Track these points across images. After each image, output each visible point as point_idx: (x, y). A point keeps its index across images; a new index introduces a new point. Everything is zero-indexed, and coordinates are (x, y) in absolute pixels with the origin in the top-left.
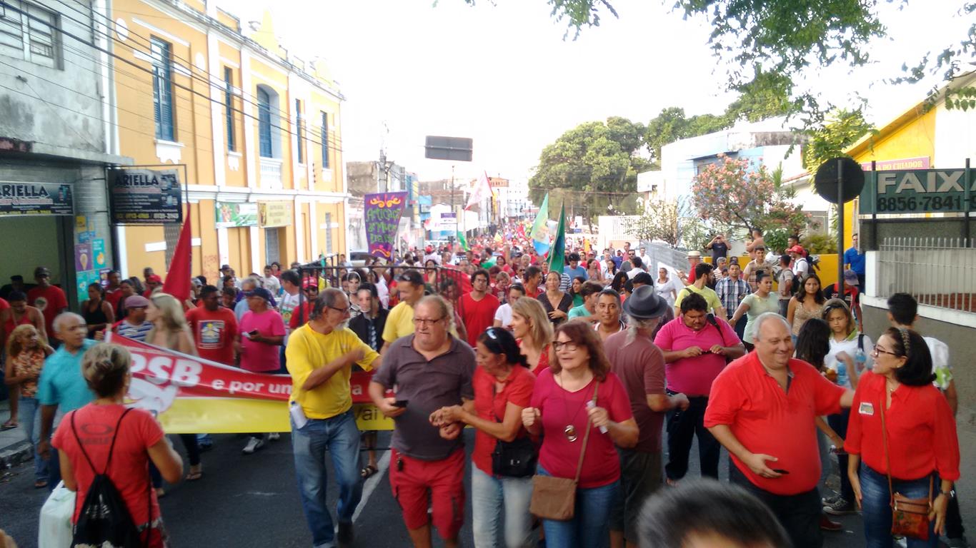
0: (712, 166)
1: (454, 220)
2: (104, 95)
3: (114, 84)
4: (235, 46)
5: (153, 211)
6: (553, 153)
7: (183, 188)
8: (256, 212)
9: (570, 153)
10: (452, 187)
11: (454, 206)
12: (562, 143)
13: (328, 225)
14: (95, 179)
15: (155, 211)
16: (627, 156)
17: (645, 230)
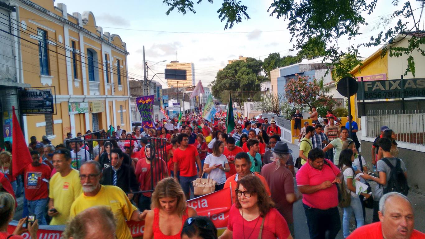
0: (293, 80)
1: (179, 106)
2: (16, 56)
3: (21, 51)
4: (76, 31)
5: (40, 108)
6: (222, 75)
7: (54, 97)
8: (87, 106)
9: (230, 75)
10: (178, 91)
11: (179, 100)
12: (226, 70)
13: (121, 111)
14: (12, 94)
15: (41, 108)
16: (255, 75)
17: (265, 109)
